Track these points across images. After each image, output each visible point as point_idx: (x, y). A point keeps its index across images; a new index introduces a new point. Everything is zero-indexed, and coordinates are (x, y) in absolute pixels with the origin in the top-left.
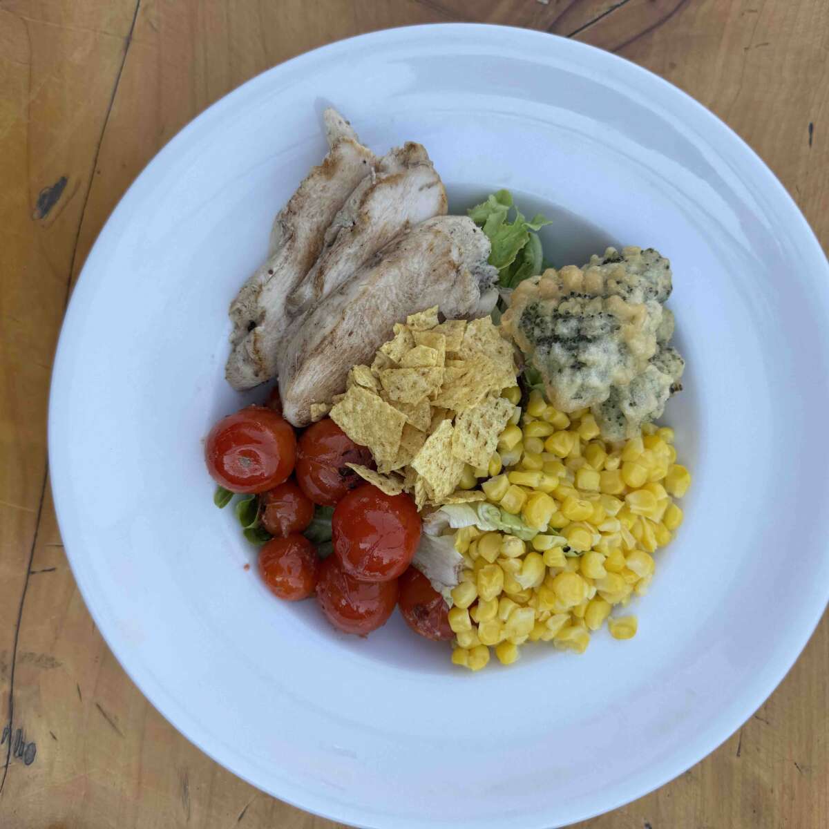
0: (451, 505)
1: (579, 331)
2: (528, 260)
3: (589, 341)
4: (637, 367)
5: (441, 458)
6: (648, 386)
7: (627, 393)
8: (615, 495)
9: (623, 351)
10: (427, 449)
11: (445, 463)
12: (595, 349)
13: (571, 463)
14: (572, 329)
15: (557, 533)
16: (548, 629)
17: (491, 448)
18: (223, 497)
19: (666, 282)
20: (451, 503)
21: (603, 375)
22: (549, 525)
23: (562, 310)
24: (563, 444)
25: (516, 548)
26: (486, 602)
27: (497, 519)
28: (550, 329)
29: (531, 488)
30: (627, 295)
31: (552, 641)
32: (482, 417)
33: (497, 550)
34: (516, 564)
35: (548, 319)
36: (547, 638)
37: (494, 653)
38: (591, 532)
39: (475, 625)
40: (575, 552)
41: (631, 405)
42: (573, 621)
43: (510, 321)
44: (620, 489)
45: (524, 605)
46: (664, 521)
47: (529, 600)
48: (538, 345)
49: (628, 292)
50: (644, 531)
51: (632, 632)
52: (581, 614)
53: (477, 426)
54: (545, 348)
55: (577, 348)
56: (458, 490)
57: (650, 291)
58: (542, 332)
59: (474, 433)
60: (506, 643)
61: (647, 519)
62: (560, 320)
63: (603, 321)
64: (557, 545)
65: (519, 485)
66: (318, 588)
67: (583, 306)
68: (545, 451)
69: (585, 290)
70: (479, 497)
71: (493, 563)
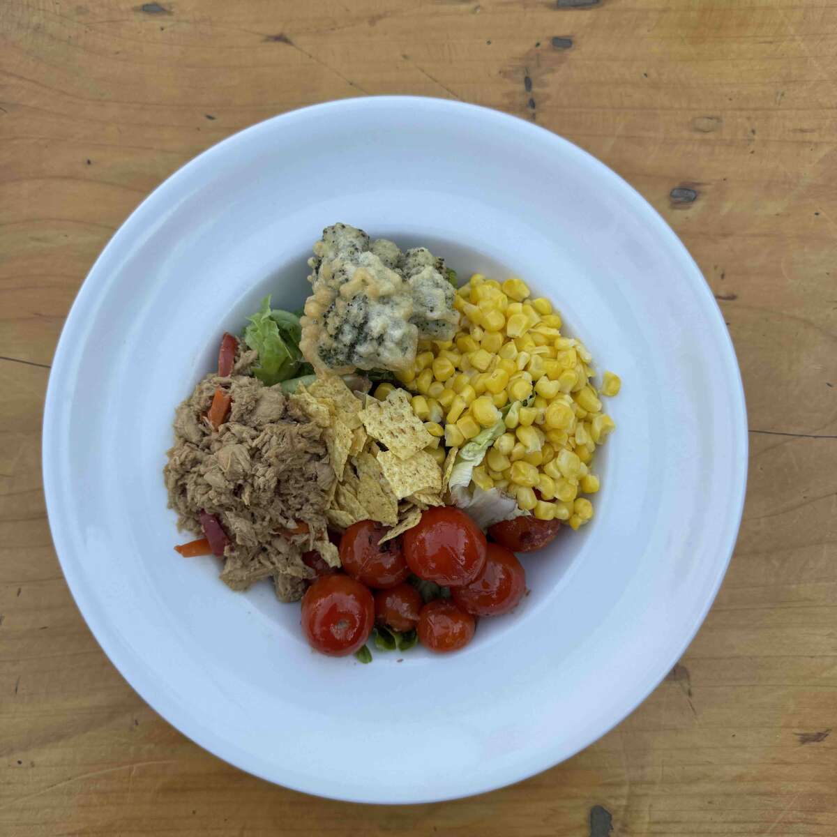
0: (450, 478)
1: (354, 327)
2: (288, 329)
3: (366, 322)
4: (405, 294)
5: (406, 471)
6: (425, 290)
7: (422, 309)
8: (503, 344)
9: (385, 301)
10: (392, 481)
11: (413, 468)
12: (373, 321)
13: (463, 366)
14: (350, 331)
15: (509, 405)
16: (585, 445)
17: (420, 426)
18: (364, 655)
19: (354, 234)
20: (448, 477)
21: (396, 324)
22: (498, 409)
23: (333, 332)
24: (445, 366)
25: (506, 442)
26: (540, 483)
27: (477, 448)
28: (343, 347)
29: (466, 409)
30: (345, 277)
31: (597, 445)
32: (392, 420)
33: (502, 457)
34: (519, 448)
35: (335, 345)
36: (593, 448)
37: (584, 494)
38: (520, 377)
39: (554, 500)
40: (531, 397)
41: (431, 311)
42: (586, 421)
43: (323, 373)
44: (500, 337)
45: (556, 455)
46: (541, 314)
47: (554, 450)
48: (351, 361)
49: (343, 274)
50: (542, 334)
51: (616, 379)
52: (584, 413)
53: (396, 428)
54: (356, 358)
55: (367, 334)
56: (442, 465)
57: (353, 254)
58: (343, 353)
59: (400, 433)
60: (582, 482)
61: (533, 328)
62: (340, 336)
63: (356, 305)
64: (519, 410)
65: (459, 418)
66: (471, 612)
67: (337, 315)
68: (444, 383)
69: (326, 306)
70: (454, 452)
71: (512, 465)
